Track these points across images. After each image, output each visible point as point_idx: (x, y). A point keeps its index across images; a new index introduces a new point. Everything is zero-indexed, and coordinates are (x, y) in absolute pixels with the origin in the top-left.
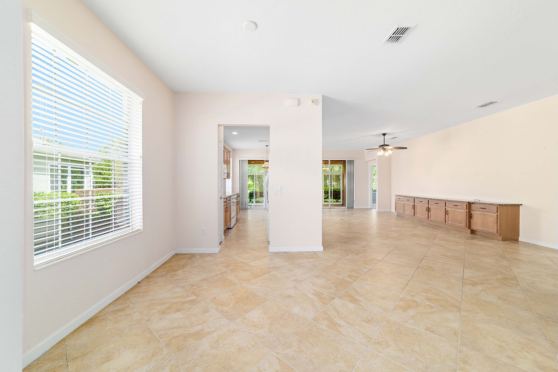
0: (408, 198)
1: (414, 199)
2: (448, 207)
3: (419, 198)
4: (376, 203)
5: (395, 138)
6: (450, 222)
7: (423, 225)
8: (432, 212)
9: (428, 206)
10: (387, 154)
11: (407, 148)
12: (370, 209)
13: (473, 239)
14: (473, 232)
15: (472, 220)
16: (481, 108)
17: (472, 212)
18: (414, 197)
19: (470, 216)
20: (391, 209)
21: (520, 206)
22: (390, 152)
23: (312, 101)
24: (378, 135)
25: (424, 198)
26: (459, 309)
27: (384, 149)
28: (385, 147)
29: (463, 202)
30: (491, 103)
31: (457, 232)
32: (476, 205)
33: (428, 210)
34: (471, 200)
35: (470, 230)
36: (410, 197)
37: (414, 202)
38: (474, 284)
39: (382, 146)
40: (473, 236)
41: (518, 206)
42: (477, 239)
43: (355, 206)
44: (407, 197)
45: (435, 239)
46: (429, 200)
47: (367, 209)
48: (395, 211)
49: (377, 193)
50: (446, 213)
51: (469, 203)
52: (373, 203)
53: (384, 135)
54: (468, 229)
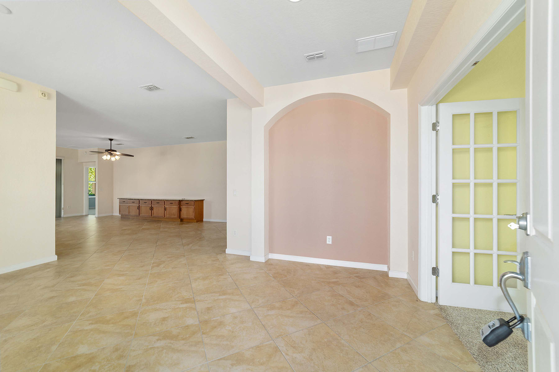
0: (133, 201)
1: (139, 201)
2: (166, 205)
3: (143, 200)
4: (95, 208)
5: (121, 144)
6: (168, 216)
7: (148, 222)
8: (155, 210)
9: (151, 206)
10: (113, 159)
11: (133, 156)
12: (86, 215)
13: (182, 224)
14: (182, 220)
15: (181, 212)
16: (187, 139)
17: (181, 207)
18: (139, 199)
19: (180, 210)
20: (113, 213)
21: (204, 201)
22: (117, 158)
23: (42, 94)
24: (104, 139)
25: (148, 200)
26: (184, 256)
27: (111, 154)
28: (112, 152)
29: (176, 200)
30: (191, 138)
31: (172, 222)
32: (184, 202)
33: (152, 209)
34: (180, 198)
35: (180, 219)
36: (135, 199)
37: (139, 204)
38: (188, 245)
39: (109, 150)
40: (182, 223)
41: (203, 200)
42: (184, 224)
43: (64, 214)
44: (132, 199)
45: (160, 229)
46: (152, 201)
47: (82, 216)
48: (119, 214)
49: (96, 197)
50: (165, 209)
51: (179, 200)
52: (89, 209)
53: (111, 140)
54: (179, 219)
